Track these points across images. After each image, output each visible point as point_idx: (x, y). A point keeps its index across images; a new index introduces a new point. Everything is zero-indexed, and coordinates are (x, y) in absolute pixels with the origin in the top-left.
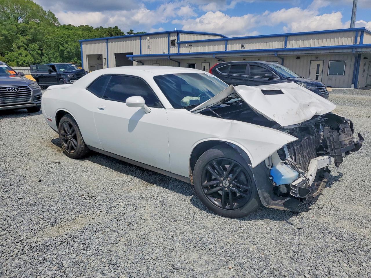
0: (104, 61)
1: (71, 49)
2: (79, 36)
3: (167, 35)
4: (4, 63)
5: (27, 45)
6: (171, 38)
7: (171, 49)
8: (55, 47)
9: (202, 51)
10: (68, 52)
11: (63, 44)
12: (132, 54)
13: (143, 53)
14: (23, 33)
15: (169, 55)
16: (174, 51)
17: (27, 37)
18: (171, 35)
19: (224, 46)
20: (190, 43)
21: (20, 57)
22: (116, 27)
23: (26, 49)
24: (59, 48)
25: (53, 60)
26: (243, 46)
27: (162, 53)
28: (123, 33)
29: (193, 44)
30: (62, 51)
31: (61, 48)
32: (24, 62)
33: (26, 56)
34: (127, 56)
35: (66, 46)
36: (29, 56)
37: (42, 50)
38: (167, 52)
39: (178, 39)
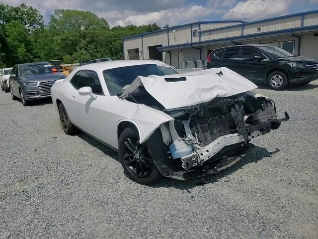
0: (140, 53)
1: (117, 46)
2: (123, 34)
3: (190, 27)
4: (50, 64)
5: (87, 46)
6: (193, 29)
7: (193, 38)
8: (106, 45)
9: (221, 38)
10: (115, 48)
11: (111, 42)
12: (161, 46)
13: (170, 44)
14: (84, 37)
15: (191, 44)
16: (196, 40)
17: (87, 40)
18: (193, 26)
19: (241, 31)
20: (210, 32)
21: (82, 56)
22: (155, 24)
23: (86, 49)
24: (108, 46)
25: (104, 55)
26: (259, 29)
27: (186, 43)
28: (160, 28)
29: (212, 33)
30: (111, 49)
31: (110, 46)
32: (84, 59)
33: (85, 54)
34: (157, 48)
35: (113, 43)
36: (88, 54)
37: (96, 48)
38: (190, 42)
39: (200, 29)
